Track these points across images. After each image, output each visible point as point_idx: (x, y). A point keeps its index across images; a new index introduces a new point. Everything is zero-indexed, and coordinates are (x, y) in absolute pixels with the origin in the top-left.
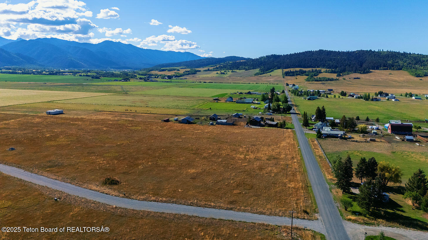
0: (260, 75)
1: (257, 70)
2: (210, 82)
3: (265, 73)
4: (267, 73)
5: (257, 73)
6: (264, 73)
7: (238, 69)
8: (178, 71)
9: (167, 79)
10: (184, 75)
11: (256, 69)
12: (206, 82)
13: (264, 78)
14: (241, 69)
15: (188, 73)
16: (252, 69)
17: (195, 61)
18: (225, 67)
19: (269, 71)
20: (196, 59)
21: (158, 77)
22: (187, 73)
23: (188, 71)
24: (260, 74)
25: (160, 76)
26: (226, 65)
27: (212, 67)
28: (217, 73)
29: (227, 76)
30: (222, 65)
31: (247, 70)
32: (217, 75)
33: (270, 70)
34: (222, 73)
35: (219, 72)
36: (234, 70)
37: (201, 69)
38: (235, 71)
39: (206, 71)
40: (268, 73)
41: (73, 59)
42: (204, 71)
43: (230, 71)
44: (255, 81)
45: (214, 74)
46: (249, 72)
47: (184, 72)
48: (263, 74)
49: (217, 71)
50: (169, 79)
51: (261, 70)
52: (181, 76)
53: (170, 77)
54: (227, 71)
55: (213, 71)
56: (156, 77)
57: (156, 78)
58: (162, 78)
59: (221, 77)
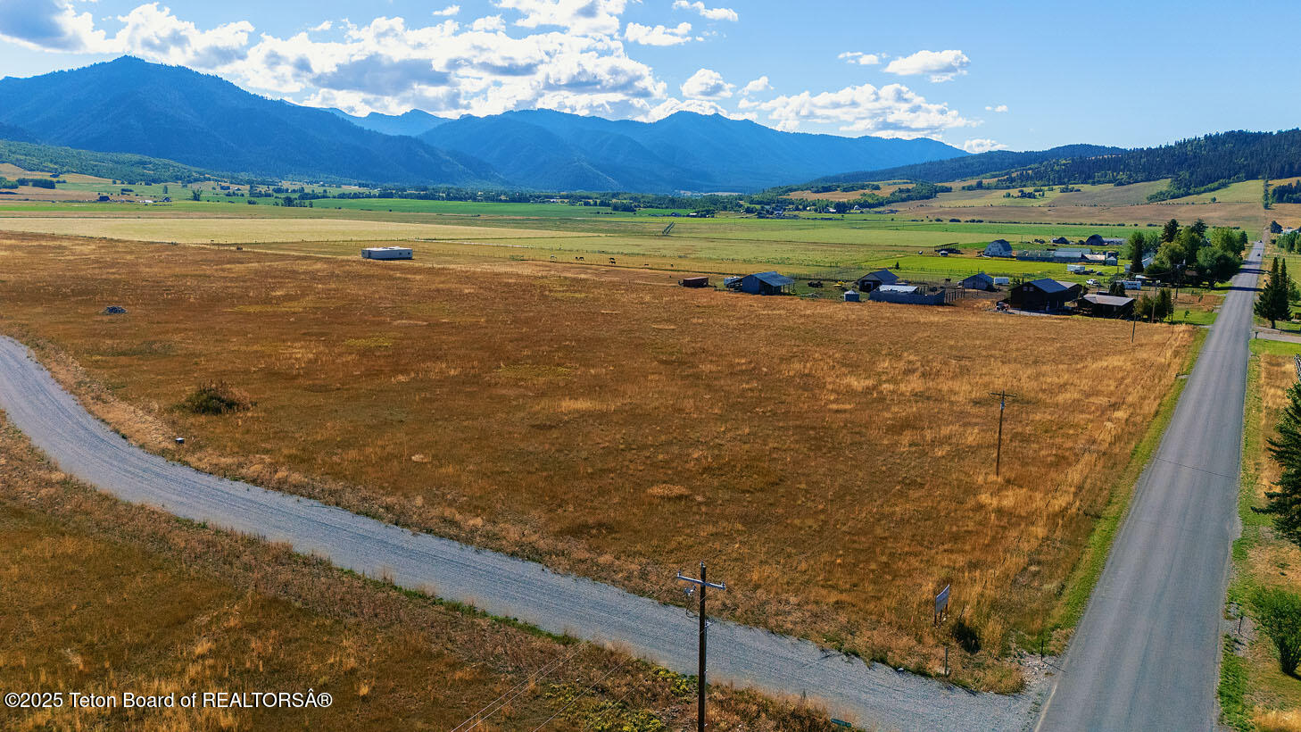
0: (1168, 201)
1: (1163, 185)
2: (973, 221)
3: (1190, 194)
4: (1199, 193)
5: (1161, 193)
6: (1188, 194)
7: (1087, 183)
8: (876, 192)
9: (833, 213)
10: (889, 202)
11: (1158, 179)
12: (959, 221)
13: (1183, 209)
14: (1099, 182)
15: (906, 197)
16: (1142, 181)
17: (942, 162)
18: (1039, 176)
19: (1211, 186)
20: (947, 157)
21: (805, 209)
22: (904, 195)
23: (908, 190)
24: (1173, 197)
25: (814, 205)
26: (1046, 171)
27: (994, 177)
28: (1009, 195)
29: (1041, 203)
30: (1030, 172)
31: (1121, 184)
32: (1007, 199)
33: (1216, 184)
34: (1024, 195)
35: (1015, 192)
36: (1070, 186)
37: (957, 185)
38: (1076, 187)
39: (970, 188)
40: (1205, 191)
41: (585, 164)
42: (964, 188)
43: (1054, 187)
44: (1144, 219)
45: (997, 198)
46: (1129, 190)
47: (893, 194)
48: (1183, 196)
49: (1008, 188)
50: (839, 212)
51: (1179, 182)
52: (881, 204)
53: (842, 208)
54: (1046, 188)
55: (997, 188)
56: (801, 207)
57: (800, 210)
58: (816, 210)
59: (1020, 205)
